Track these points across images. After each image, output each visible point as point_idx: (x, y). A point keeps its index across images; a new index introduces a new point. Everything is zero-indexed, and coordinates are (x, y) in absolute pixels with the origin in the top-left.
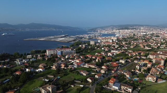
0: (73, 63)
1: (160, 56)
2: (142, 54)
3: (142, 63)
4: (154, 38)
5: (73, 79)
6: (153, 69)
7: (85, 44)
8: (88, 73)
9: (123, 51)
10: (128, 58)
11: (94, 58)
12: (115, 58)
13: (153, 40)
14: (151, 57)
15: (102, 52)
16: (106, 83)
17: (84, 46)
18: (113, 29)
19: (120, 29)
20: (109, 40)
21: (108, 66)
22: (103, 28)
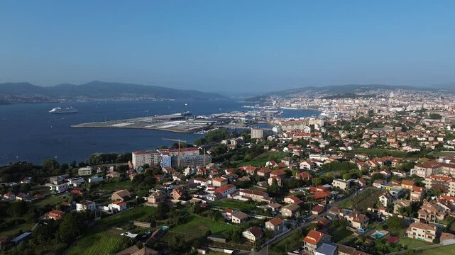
0: (204, 187)
1: (445, 170)
2: (394, 164)
3: (395, 188)
4: (426, 122)
5: (204, 234)
6: (427, 207)
7: (237, 137)
8: (246, 216)
9: (340, 156)
10: (355, 176)
11: (261, 174)
12: (321, 176)
13: (424, 126)
14: (420, 172)
15: (282, 158)
16: (295, 243)
17: (234, 142)
18: (312, 98)
19: (332, 98)
20: (301, 127)
21: (300, 196)
22: (285, 95)
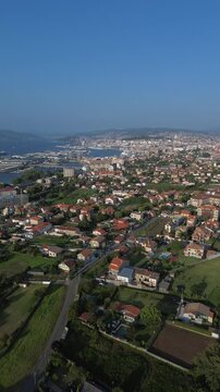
0: (22, 226)
1: (211, 200)
2: (176, 197)
3: (177, 217)
4: (200, 159)
6: (198, 231)
7: (51, 175)
8: (60, 250)
9: (137, 192)
10: (148, 209)
11: (73, 211)
12: (121, 210)
13: (198, 163)
14: (194, 202)
15: (91, 195)
16: (102, 269)
17: (48, 181)
18: (115, 139)
19: (130, 140)
20: (106, 166)
21: (105, 229)
22: (92, 136)
